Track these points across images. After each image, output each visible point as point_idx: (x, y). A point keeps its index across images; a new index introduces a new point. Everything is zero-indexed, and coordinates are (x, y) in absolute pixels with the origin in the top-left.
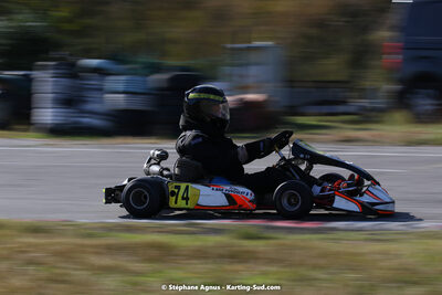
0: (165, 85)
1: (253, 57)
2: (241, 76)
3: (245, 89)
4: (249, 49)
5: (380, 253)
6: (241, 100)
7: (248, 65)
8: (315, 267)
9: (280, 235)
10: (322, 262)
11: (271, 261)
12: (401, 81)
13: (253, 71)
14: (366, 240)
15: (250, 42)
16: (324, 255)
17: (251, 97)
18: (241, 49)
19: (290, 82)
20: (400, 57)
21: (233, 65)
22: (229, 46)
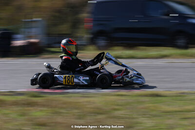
1: (34, 24)
2: (29, 32)
3: (30, 37)
4: (32, 21)
5: (87, 102)
6: (29, 42)
7: (31, 28)
8: (62, 108)
9: (47, 95)
10: (64, 106)
11: (44, 106)
12: (92, 34)
13: (34, 30)
14: (81, 97)
15: (32, 19)
16: (65, 103)
17: (32, 40)
18: (29, 22)
19: (49, 34)
20: (92, 24)
21: (25, 28)
22: (23, 20)
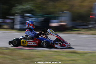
0: (43, 20)
3: (61, 22)
13: (63, 18)
18: (61, 13)
